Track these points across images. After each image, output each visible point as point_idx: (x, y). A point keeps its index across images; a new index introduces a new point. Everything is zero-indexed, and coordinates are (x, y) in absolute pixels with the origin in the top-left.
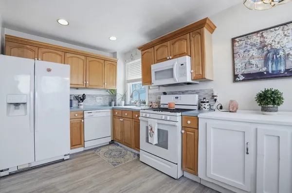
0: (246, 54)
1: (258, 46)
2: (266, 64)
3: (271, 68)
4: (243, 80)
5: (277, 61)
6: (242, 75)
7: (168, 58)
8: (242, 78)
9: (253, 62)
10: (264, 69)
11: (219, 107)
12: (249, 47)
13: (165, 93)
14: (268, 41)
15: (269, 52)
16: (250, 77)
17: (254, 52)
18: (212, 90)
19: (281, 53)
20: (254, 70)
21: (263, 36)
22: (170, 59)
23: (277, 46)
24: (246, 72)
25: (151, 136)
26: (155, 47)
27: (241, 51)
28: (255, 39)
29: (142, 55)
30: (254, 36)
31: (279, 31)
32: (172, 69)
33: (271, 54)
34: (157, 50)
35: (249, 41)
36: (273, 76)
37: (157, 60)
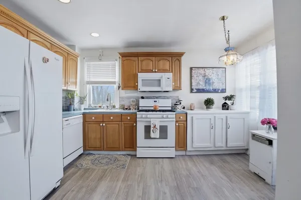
0: (197, 78)
1: (203, 75)
3: (207, 88)
4: (196, 92)
5: (209, 84)
6: (196, 89)
7: (154, 70)
8: (195, 91)
9: (201, 83)
10: (205, 87)
11: (183, 107)
12: (199, 74)
14: (207, 74)
15: (207, 79)
16: (199, 91)
17: (201, 78)
18: (178, 97)
19: (211, 81)
20: (201, 87)
21: (204, 71)
22: (155, 72)
23: (210, 77)
24: (197, 88)
25: (154, 132)
26: (139, 58)
27: (195, 76)
28: (202, 71)
29: (123, 61)
30: (201, 69)
31: (211, 70)
32: (160, 80)
33: (208, 81)
34: (142, 61)
35: (199, 71)
36: (208, 91)
37: (141, 69)
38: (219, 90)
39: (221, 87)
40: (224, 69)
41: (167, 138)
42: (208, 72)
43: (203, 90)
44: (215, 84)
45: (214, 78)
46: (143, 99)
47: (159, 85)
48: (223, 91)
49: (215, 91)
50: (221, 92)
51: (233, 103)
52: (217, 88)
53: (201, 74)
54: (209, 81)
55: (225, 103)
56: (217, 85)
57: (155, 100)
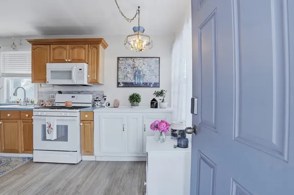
0: (125, 70)
2: (134, 78)
3: (137, 81)
4: (123, 87)
5: (139, 77)
7: (66, 60)
8: (122, 85)
9: (129, 75)
10: (134, 81)
11: (107, 104)
12: (127, 65)
13: (60, 92)
14: (136, 65)
15: (136, 71)
16: (127, 85)
17: (129, 70)
18: (103, 92)
19: (142, 73)
20: (128, 81)
21: (134, 61)
22: (68, 62)
23: (140, 69)
24: (125, 81)
25: (49, 132)
26: (51, 46)
27: (123, 67)
28: (130, 61)
29: (33, 49)
30: (130, 60)
31: (141, 61)
32: (71, 72)
33: (137, 73)
34: (54, 49)
35: (127, 62)
36: (138, 86)
37: (53, 59)
38: (150, 84)
39: (154, 80)
40: (158, 59)
41: (66, 140)
42: (138, 63)
43: (132, 83)
44: (146, 77)
45: (145, 70)
46: (60, 94)
47: (70, 78)
48: (157, 85)
49: (146, 85)
50: (153, 87)
51: (163, 100)
52: (149, 82)
53: (129, 65)
54: (139, 72)
55: (154, 100)
56: (149, 78)
57: (73, 95)
